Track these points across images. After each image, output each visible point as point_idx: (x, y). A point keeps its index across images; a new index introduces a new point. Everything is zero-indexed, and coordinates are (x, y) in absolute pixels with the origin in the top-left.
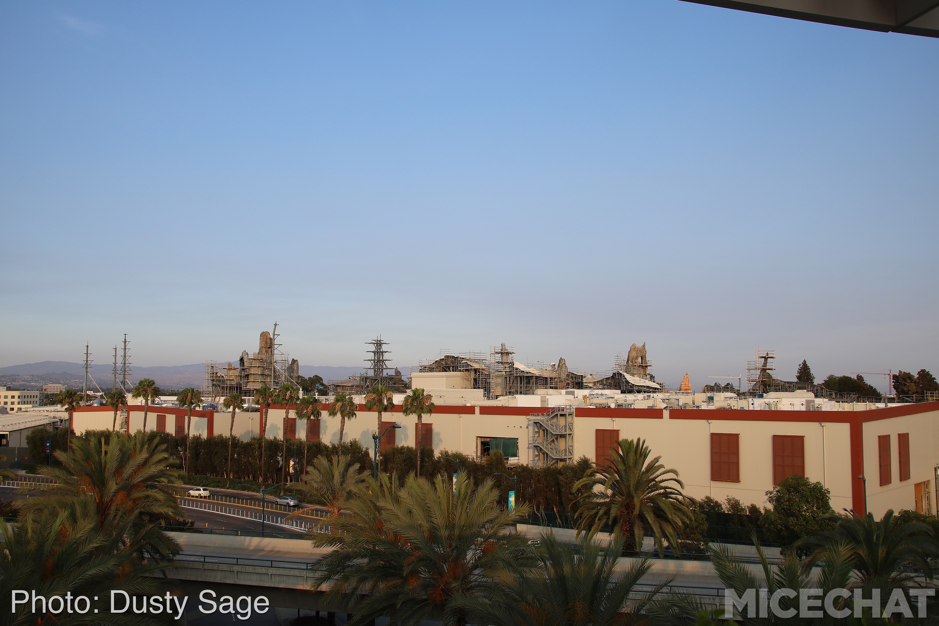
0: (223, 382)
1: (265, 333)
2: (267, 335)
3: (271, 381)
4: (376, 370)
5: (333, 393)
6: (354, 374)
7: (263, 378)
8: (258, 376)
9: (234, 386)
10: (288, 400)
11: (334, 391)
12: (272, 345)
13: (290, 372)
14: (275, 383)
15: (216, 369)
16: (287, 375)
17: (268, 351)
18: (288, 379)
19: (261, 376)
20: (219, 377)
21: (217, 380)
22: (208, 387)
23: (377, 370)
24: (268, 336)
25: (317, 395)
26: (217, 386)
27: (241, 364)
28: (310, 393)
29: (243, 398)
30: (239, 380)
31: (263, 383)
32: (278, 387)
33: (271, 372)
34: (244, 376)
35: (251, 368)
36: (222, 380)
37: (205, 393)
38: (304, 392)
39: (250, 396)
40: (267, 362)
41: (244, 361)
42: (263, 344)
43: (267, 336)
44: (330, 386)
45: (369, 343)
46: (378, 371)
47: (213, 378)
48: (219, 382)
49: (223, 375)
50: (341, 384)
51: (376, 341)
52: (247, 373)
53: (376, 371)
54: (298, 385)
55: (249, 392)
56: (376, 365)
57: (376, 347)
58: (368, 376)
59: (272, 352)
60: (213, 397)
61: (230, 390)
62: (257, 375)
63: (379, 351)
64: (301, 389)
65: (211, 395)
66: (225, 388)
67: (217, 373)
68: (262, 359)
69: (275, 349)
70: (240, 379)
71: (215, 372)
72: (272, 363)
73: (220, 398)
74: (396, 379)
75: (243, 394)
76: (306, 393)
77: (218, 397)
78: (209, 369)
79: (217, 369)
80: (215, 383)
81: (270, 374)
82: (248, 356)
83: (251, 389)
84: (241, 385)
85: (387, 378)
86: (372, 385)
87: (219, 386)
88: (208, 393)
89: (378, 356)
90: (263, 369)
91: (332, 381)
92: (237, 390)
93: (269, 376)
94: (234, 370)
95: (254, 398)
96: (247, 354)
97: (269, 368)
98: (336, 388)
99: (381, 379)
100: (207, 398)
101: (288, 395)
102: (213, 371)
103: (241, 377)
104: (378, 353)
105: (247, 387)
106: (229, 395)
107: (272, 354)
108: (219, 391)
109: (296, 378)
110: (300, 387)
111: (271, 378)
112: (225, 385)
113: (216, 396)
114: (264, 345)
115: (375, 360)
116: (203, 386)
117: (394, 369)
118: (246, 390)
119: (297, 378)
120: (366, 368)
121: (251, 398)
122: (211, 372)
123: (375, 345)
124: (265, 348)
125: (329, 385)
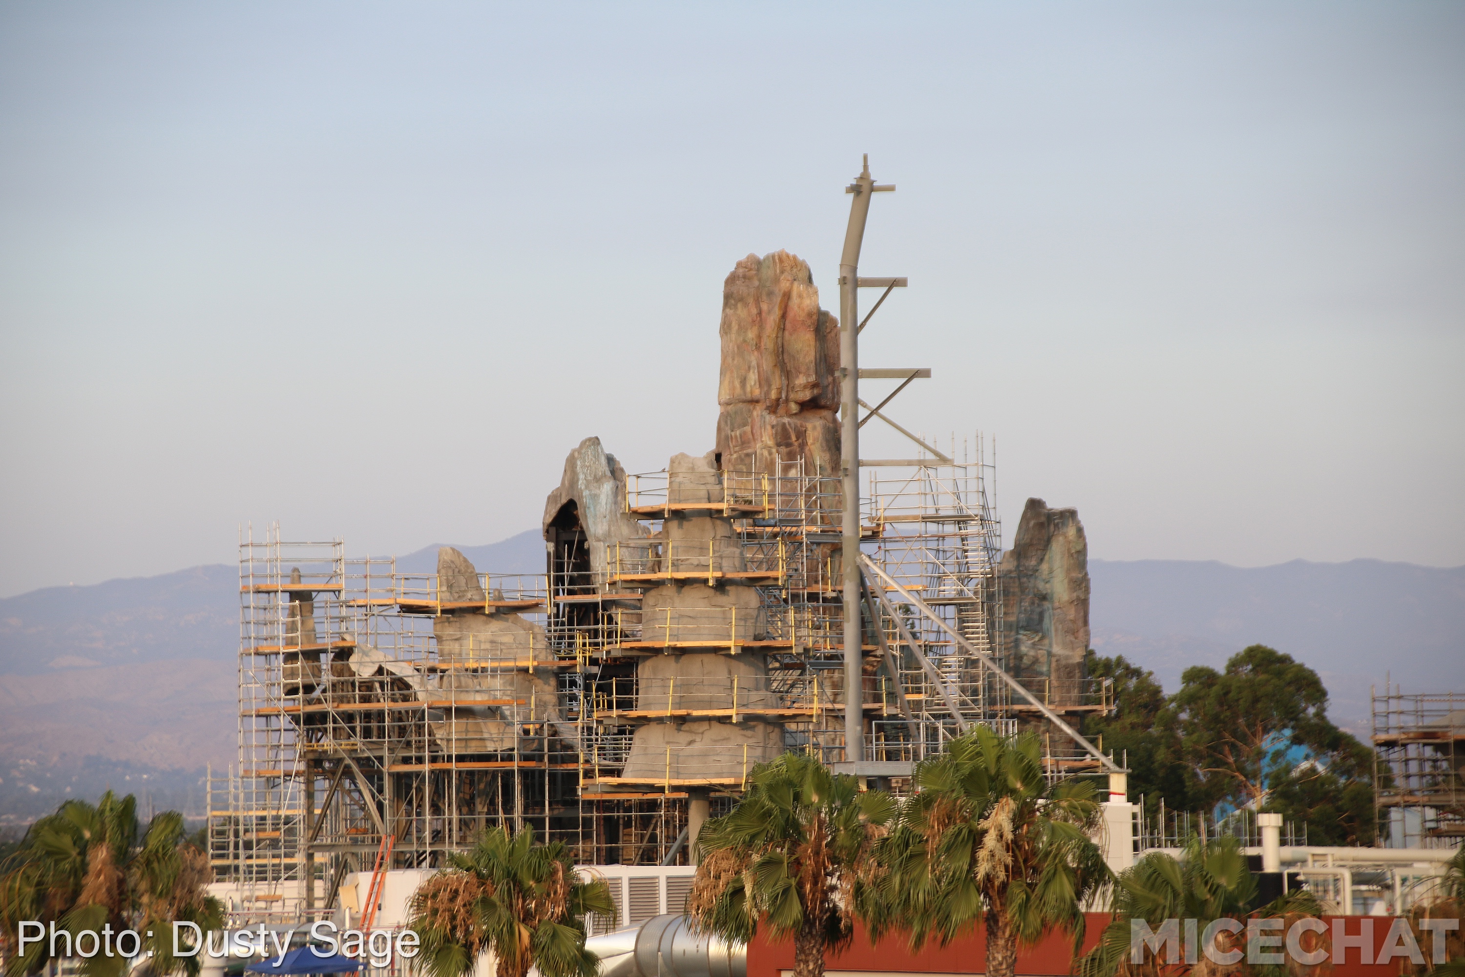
0: (402, 731)
1: (767, 273)
2: (784, 285)
3: (838, 717)
5: (1431, 813)
7: (768, 682)
8: (718, 669)
9: (507, 765)
10: (1004, 886)
11: (1440, 799)
12: (836, 384)
13: (1009, 626)
14: (880, 728)
15: (335, 612)
16: (980, 651)
17: (801, 434)
18: (990, 687)
19: (744, 674)
20: (367, 686)
21: (349, 717)
22: (271, 782)
24: (795, 301)
25: (1270, 837)
26: (348, 773)
27: (559, 567)
28: (1209, 822)
29: (586, 874)
30: (552, 715)
31: (767, 736)
32: (903, 768)
33: (837, 627)
34: (588, 677)
35: (651, 598)
36: (398, 716)
37: (248, 845)
38: (1150, 812)
39: (648, 858)
40: (793, 540)
41: (583, 539)
42: (753, 377)
43: (787, 296)
44: (1396, 754)
47: (309, 702)
48: (367, 733)
49: (403, 670)
52: (618, 648)
54: (1093, 742)
55: (645, 822)
59: (833, 442)
60: (313, 872)
61: (467, 804)
62: (707, 658)
64: (1118, 782)
65: (299, 859)
66: (420, 790)
67: (343, 654)
68: (745, 514)
69: (862, 413)
70: (561, 700)
71: (328, 642)
72: (836, 550)
73: (377, 888)
75: (587, 836)
76: (1169, 820)
77: (365, 879)
78: (269, 616)
79: (344, 611)
80: (328, 743)
81: (828, 650)
82: (620, 491)
83: (661, 789)
84: (565, 760)
87: (373, 776)
88: (274, 844)
90: (762, 606)
91: (1419, 699)
92: (533, 801)
93: (819, 667)
94: (495, 626)
95: (690, 870)
96: (615, 471)
97: (813, 597)
98: (1457, 765)
100: (263, 889)
101: (990, 841)
102: (310, 635)
103: (561, 685)
105: (618, 773)
106: (456, 850)
107: (836, 465)
108: (368, 817)
109: (1070, 675)
110: (1108, 761)
111: (838, 687)
112: (420, 760)
113: (342, 868)
114: (764, 382)
116: (221, 779)
118: (619, 805)
119: (1077, 678)
121: (661, 872)
122: (290, 642)
124: (773, 408)
125: (1390, 744)
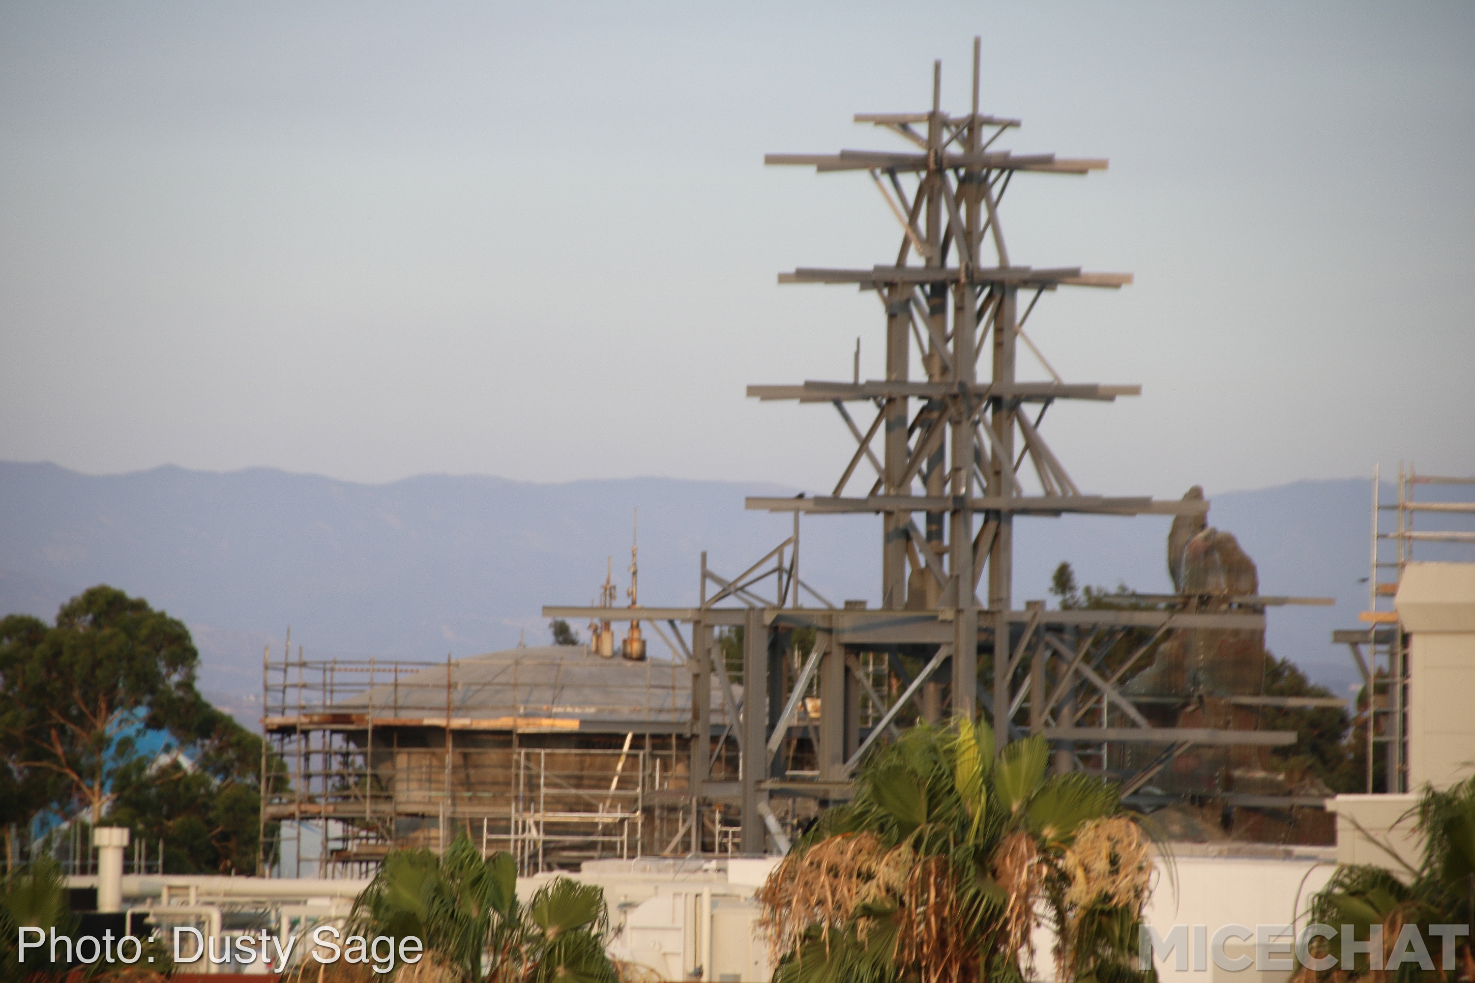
4: (919, 520)
5: (336, 829)
6: (622, 583)
11: (349, 809)
23: (934, 519)
25: (110, 861)
44: (294, 744)
45: (825, 165)
46: (934, 534)
50: (449, 709)
51: (922, 130)
53: (906, 534)
56: (915, 457)
57: (913, 215)
58: (807, 601)
63: (953, 260)
74: (1185, 647)
85: (1057, 629)
86: (856, 726)
89: (939, 337)
91: (328, 667)
98: (376, 760)
99: (985, 649)
104: (938, 291)
115: (896, 392)
117: (1162, 508)
120: (774, 504)
123: (910, 182)
125: (286, 730)
